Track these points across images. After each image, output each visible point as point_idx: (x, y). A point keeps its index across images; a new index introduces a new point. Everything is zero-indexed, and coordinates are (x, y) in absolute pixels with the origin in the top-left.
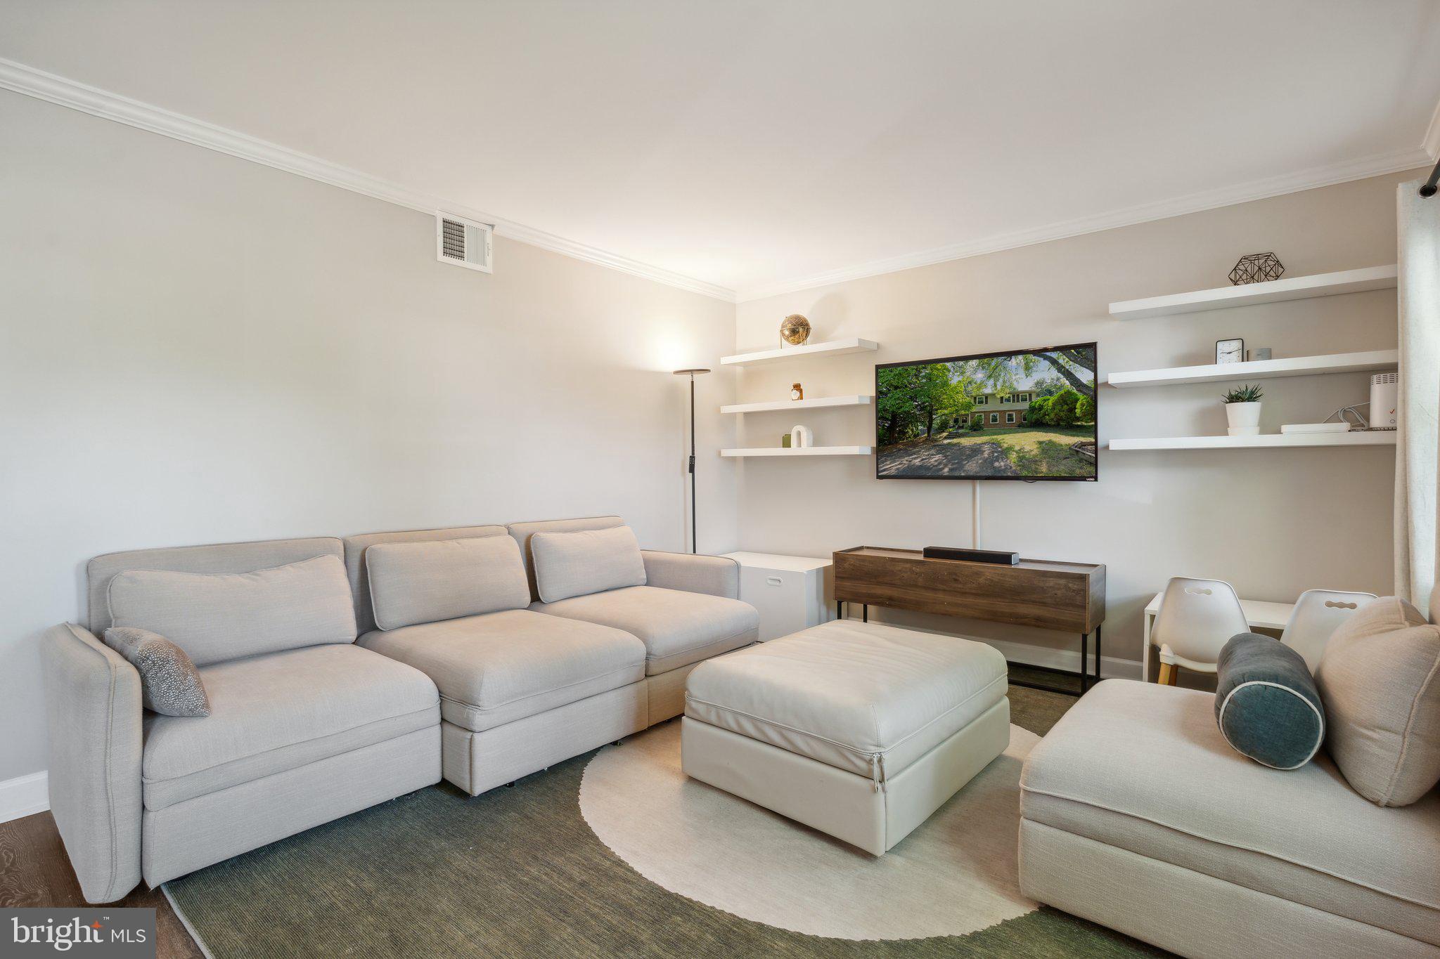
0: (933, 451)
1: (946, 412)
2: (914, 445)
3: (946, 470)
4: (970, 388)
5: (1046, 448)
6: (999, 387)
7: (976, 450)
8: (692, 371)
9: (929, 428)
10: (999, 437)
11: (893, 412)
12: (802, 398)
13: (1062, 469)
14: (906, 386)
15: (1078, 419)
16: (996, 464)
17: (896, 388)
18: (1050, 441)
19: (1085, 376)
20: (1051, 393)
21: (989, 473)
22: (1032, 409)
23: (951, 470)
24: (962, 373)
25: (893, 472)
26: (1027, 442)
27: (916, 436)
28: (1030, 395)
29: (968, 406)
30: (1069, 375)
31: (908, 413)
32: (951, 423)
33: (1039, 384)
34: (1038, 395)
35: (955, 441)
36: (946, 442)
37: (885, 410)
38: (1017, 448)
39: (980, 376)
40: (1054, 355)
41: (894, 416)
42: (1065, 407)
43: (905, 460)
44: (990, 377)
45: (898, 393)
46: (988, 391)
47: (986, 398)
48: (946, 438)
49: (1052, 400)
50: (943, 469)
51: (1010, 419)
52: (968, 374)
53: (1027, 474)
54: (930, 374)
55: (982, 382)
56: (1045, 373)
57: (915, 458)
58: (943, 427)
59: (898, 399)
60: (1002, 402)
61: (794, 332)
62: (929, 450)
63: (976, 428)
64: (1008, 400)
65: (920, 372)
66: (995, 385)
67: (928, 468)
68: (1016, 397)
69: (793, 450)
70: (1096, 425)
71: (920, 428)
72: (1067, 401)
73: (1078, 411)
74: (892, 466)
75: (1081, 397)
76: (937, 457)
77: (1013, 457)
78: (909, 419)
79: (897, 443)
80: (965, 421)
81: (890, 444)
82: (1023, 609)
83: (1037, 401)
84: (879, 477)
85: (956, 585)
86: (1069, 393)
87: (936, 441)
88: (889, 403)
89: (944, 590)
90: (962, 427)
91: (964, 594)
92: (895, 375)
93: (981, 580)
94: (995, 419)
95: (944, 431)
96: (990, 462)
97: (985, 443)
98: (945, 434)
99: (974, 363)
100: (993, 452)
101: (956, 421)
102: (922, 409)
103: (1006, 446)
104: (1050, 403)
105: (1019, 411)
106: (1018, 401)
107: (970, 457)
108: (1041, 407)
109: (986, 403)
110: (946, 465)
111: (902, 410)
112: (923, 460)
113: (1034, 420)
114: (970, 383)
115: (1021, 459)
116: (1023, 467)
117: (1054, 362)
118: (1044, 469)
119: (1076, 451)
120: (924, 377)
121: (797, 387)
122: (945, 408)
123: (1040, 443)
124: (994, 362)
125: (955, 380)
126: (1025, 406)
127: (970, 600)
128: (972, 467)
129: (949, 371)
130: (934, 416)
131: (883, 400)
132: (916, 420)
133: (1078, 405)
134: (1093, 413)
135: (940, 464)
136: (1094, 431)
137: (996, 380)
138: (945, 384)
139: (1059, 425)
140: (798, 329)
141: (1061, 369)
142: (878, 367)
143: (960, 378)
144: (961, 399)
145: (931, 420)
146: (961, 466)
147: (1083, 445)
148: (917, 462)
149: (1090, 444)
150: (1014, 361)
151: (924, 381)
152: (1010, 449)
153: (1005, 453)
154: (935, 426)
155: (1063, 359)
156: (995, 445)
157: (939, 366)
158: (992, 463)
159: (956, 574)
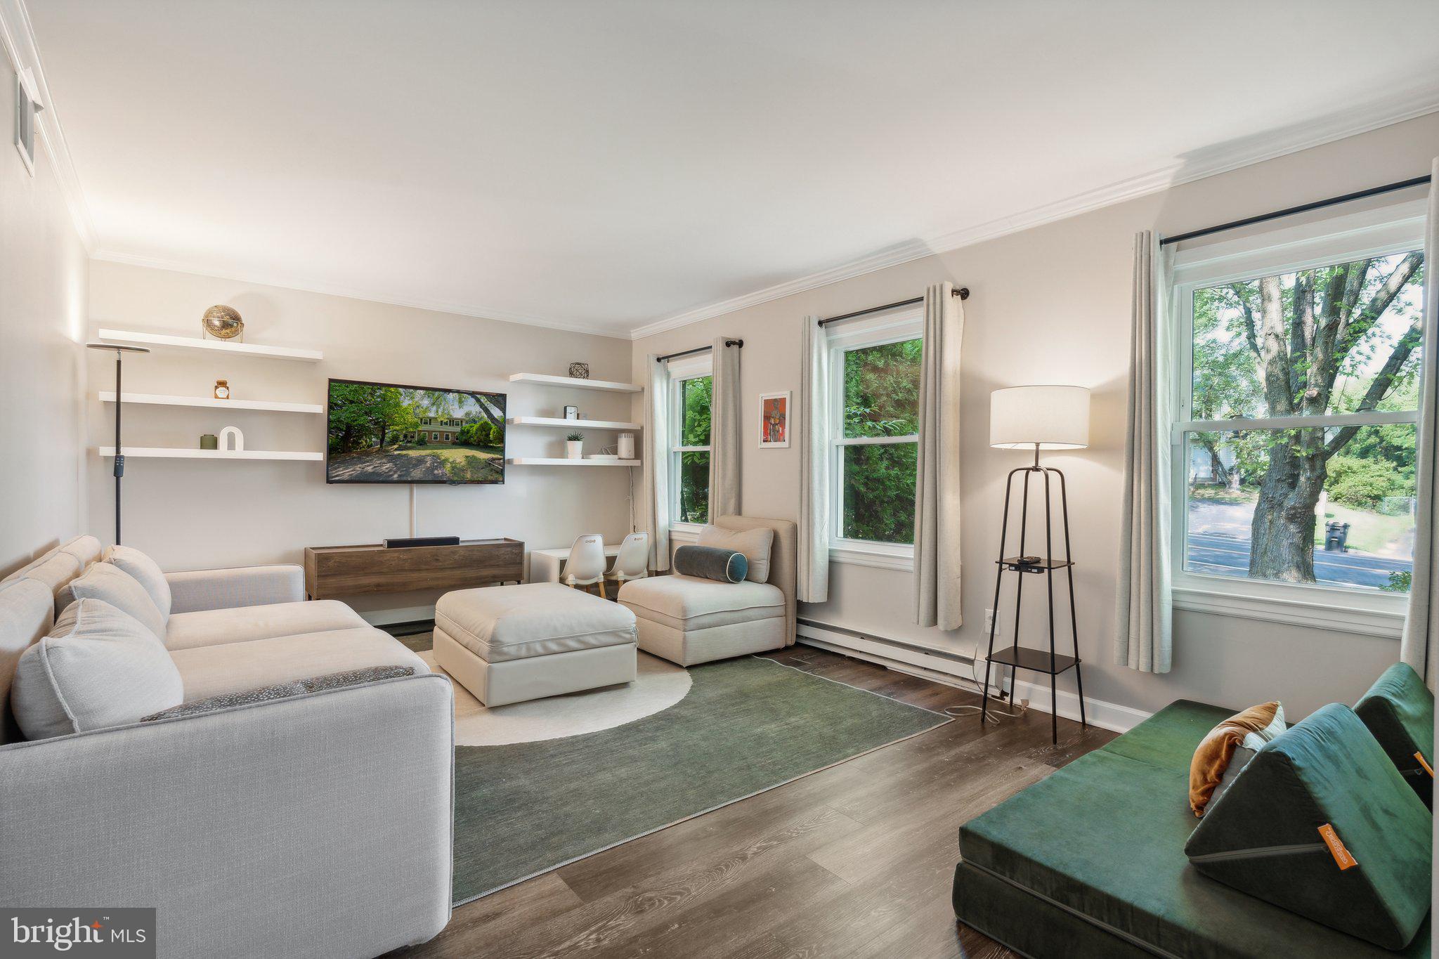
0: (384, 460)
1: (397, 428)
2: (368, 454)
3: (396, 476)
4: (418, 411)
5: (471, 461)
6: (440, 413)
7: (420, 461)
8: (119, 348)
9: (382, 441)
10: (439, 451)
11: (347, 423)
12: (228, 398)
13: (480, 476)
14: (362, 402)
15: (491, 442)
16: (436, 472)
17: (352, 402)
18: (473, 456)
19: (497, 413)
20: (475, 422)
21: (430, 478)
22: (463, 432)
23: (400, 476)
24: (412, 398)
25: (346, 477)
26: (458, 456)
27: (369, 446)
28: (462, 422)
29: (416, 425)
30: (487, 411)
31: (362, 426)
32: (401, 437)
33: (468, 414)
34: (467, 423)
35: (404, 452)
36: (396, 453)
37: (340, 421)
38: (451, 460)
39: (426, 402)
40: (478, 396)
41: (349, 427)
42: (484, 433)
43: (358, 468)
44: (433, 404)
45: (354, 408)
46: (432, 415)
47: (430, 420)
48: (396, 450)
49: (476, 426)
50: (392, 475)
51: (447, 438)
52: (416, 399)
53: (456, 479)
54: (384, 395)
55: (427, 408)
56: (472, 407)
57: (370, 465)
58: (394, 440)
59: (354, 412)
60: (441, 425)
61: (225, 325)
62: (381, 459)
63: (422, 443)
64: (446, 424)
65: (375, 392)
66: (437, 412)
67: (380, 475)
68: (452, 422)
69: (222, 452)
70: (504, 447)
71: (373, 439)
72: (485, 428)
73: (491, 436)
74: (345, 472)
75: (493, 427)
76: (388, 465)
77: (448, 466)
78: (363, 431)
79: (350, 451)
80: (413, 437)
81: (343, 452)
82: (486, 572)
83: (466, 426)
84: (329, 481)
85: (437, 564)
86: (486, 423)
87: (388, 451)
88: (344, 415)
89: (427, 569)
90: (410, 442)
91: (442, 569)
92: (351, 391)
93: (456, 557)
94: (436, 438)
95: (395, 444)
96: (432, 469)
97: (428, 456)
98: (396, 446)
99: (422, 392)
100: (433, 463)
101: (405, 436)
102: (376, 424)
103: (443, 458)
104: (474, 430)
105: (453, 433)
106: (453, 425)
107: (415, 466)
108: (468, 432)
109: (430, 424)
110: (395, 472)
111: (355, 423)
112: (375, 467)
113: (463, 441)
114: (418, 407)
115: (453, 468)
116: (455, 474)
117: (478, 400)
118: (468, 476)
119: (489, 463)
120: (378, 397)
121: (222, 384)
122: (396, 425)
123: (467, 457)
124: (437, 394)
125: (406, 403)
126: (458, 429)
127: (448, 573)
128: (417, 473)
129: (401, 395)
130: (387, 431)
131: (338, 413)
132: (370, 432)
133: (492, 431)
134: (501, 438)
135: (390, 471)
136: (502, 451)
137: (438, 407)
138: (397, 405)
139: (479, 445)
140: (230, 324)
141: (482, 406)
142: (331, 381)
143: (410, 402)
144: (411, 419)
145: (384, 434)
146: (408, 473)
147: (493, 459)
148: (370, 469)
149: (500, 459)
150: (451, 396)
151: (379, 400)
152: (446, 460)
153: (443, 463)
154: (387, 439)
155: (483, 399)
156: (435, 457)
157: (392, 389)
158: (433, 470)
159: (437, 556)
